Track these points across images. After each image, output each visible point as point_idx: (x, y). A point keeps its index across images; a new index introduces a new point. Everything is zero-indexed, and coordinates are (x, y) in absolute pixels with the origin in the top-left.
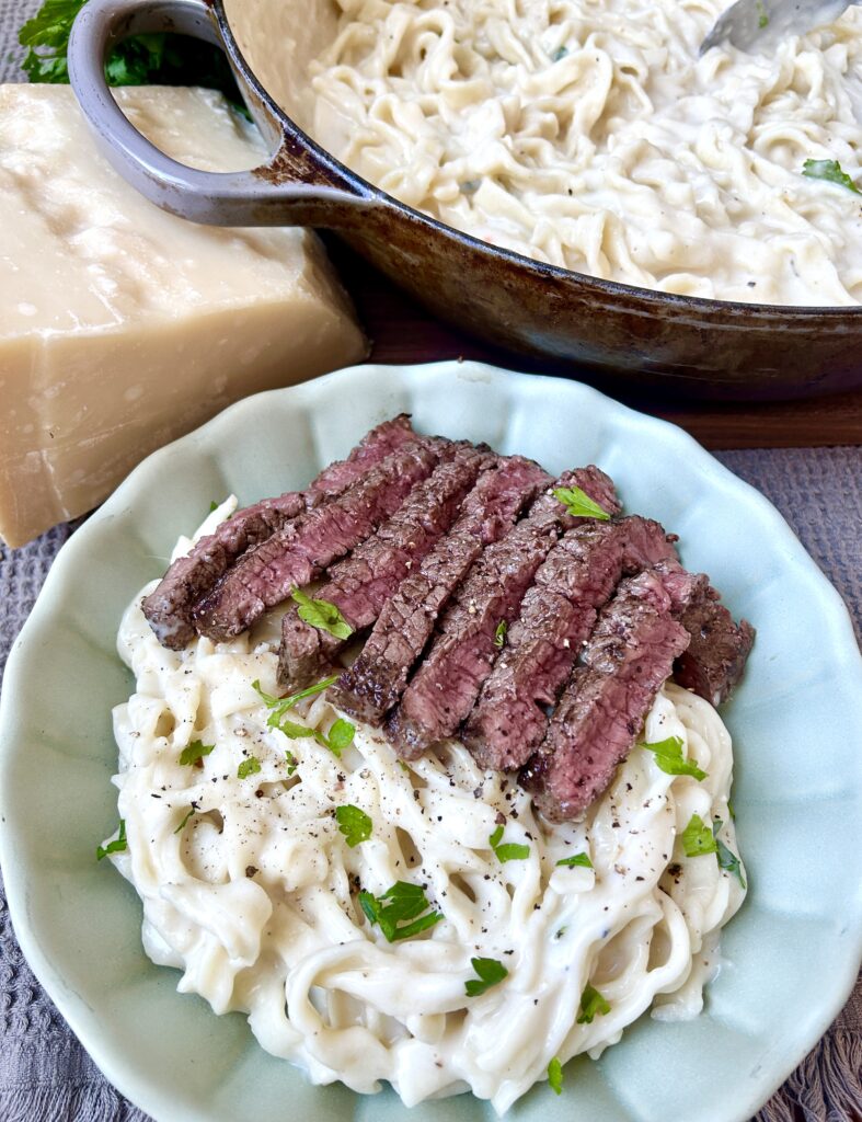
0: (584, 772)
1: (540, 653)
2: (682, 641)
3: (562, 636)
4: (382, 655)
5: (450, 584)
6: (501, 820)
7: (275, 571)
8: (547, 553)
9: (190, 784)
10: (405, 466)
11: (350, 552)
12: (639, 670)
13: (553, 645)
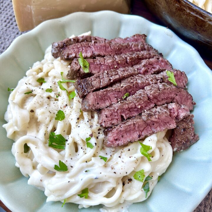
0: (119, 138)
1: (130, 105)
2: (173, 126)
3: (139, 104)
4: (92, 82)
5: (121, 76)
6: (91, 135)
7: (83, 49)
8: (153, 84)
9: (36, 86)
10: (135, 46)
11: (104, 56)
12: (153, 124)
13: (136, 105)
